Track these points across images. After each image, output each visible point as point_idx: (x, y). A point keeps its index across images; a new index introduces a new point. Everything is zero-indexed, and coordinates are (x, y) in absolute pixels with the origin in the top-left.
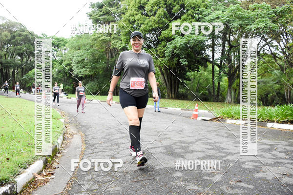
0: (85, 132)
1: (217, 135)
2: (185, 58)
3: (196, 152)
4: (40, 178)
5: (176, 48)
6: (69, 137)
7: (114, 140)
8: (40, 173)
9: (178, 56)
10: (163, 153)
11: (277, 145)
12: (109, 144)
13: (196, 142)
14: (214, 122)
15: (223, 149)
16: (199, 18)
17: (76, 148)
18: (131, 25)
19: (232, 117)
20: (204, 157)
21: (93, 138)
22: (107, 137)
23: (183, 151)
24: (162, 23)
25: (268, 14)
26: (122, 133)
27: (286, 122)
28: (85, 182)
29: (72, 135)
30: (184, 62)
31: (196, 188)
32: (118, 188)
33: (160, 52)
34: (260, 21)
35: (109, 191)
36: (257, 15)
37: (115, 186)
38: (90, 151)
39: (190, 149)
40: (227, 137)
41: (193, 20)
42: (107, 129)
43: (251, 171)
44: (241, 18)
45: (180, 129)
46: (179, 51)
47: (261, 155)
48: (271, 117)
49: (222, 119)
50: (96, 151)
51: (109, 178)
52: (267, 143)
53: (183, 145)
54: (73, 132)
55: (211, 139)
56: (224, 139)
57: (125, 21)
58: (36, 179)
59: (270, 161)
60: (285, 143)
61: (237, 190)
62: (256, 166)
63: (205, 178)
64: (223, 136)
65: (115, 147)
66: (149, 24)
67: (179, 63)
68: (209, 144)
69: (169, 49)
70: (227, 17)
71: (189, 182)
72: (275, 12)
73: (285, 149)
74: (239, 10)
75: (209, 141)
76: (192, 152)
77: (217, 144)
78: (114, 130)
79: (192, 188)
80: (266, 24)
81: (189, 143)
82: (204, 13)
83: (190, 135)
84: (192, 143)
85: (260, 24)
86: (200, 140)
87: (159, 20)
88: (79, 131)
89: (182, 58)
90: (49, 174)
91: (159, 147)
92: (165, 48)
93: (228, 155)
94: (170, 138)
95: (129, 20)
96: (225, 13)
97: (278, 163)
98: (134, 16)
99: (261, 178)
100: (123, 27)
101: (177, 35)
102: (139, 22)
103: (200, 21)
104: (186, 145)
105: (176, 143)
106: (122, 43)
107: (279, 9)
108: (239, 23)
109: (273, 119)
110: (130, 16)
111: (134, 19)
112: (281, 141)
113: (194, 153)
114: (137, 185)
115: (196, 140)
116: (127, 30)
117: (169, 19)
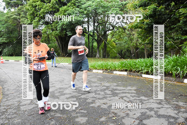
0: (2, 86)
2: (70, 31)
3: (67, 94)
5: (64, 24)
9: (65, 29)
11: (111, 86)
12: (18, 93)
15: (81, 91)
16: (78, 6)
18: (34, 9)
20: (70, 97)
21: (8, 90)
22: (17, 89)
23: (60, 94)
24: (54, 8)
25: (119, 5)
27: (123, 71)
30: (69, 34)
31: (59, 115)
33: (54, 27)
34: (114, 10)
35: (14, 123)
37: (18, 120)
39: (64, 93)
41: (75, 7)
42: (18, 83)
43: (89, 103)
44: (103, 7)
45: (63, 79)
46: (66, 27)
48: (115, 68)
50: (9, 99)
51: (15, 115)
53: (61, 90)
55: (77, 85)
57: (29, 5)
59: (101, 97)
62: (93, 100)
66: (46, 9)
67: (66, 35)
69: (60, 25)
70: (95, 6)
72: (122, 4)
73: (113, 88)
77: (79, 89)
80: (117, 12)
81: (64, 89)
82: (81, 2)
84: (66, 88)
87: (52, 6)
89: (68, 31)
92: (57, 25)
94: (55, 86)
95: (32, 5)
96: (94, 3)
97: (105, 97)
98: (35, 2)
99: (92, 107)
100: (28, 9)
102: (39, 7)
103: (79, 8)
104: (63, 90)
105: (57, 89)
106: (28, 21)
107: (124, 3)
108: (102, 10)
109: (117, 69)
110: (33, 2)
111: (36, 5)
112: (114, 84)
113: (66, 95)
114: (30, 117)
115: (69, 86)
116: (31, 12)
117: (59, 5)
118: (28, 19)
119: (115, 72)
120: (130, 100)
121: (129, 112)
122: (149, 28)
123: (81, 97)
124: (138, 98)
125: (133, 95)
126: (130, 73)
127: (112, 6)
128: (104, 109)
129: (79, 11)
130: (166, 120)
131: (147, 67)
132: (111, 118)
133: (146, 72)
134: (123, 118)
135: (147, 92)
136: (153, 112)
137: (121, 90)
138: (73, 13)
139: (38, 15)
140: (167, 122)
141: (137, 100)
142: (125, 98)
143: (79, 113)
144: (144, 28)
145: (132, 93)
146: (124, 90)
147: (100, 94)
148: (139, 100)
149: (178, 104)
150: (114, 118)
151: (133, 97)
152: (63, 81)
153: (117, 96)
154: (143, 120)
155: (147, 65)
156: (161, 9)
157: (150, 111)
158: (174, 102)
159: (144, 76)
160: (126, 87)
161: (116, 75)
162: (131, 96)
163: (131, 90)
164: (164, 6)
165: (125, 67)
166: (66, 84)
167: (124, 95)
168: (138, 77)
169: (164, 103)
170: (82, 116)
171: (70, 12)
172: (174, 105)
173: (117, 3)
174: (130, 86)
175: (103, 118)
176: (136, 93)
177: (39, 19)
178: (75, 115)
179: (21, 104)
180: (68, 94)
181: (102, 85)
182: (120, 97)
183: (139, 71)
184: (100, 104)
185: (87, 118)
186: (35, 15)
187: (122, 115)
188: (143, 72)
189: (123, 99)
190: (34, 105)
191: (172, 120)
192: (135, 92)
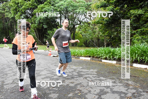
1: (55, 65)
2: (46, 24)
5: (41, 19)
7: (5, 72)
9: (42, 23)
11: (77, 69)
12: (2, 74)
13: (44, 70)
15: (54, 73)
16: (53, 4)
18: (16, 5)
20: (45, 78)
22: (2, 71)
24: (34, 6)
25: (85, 5)
26: (10, 67)
27: (87, 57)
30: (45, 27)
33: (33, 21)
34: (81, 8)
41: (50, 5)
42: (2, 66)
44: (73, 6)
46: (42, 21)
48: (81, 54)
52: (74, 68)
57: (13, 2)
59: (69, 77)
60: (81, 67)
65: (5, 76)
66: (27, 6)
67: (43, 27)
68: (49, 71)
69: (38, 20)
70: (66, 5)
72: (88, 4)
73: (79, 70)
74: (71, 2)
75: (50, 69)
77: (53, 71)
78: (6, 66)
80: (83, 10)
82: (55, 2)
83: (43, 66)
84: (42, 71)
85: (81, 10)
86: (46, 69)
87: (32, 4)
89: (44, 25)
92: (36, 19)
95: (15, 2)
96: (65, 3)
100: (12, 6)
102: (21, 4)
103: (53, 6)
104: (39, 72)
106: (11, 15)
107: (89, 3)
108: (72, 8)
109: (82, 55)
111: (18, 2)
113: (41, 76)
114: (12, 94)
115: (44, 69)
116: (14, 8)
117: (38, 3)
118: (11, 13)
119: (81, 58)
120: (92, 80)
121: (91, 89)
122: (108, 24)
123: (54, 77)
124: (98, 79)
125: (94, 76)
126: (92, 59)
127: (80, 6)
128: (72, 87)
129: (53, 9)
130: (118, 95)
131: (106, 54)
132: (77, 94)
133: (105, 58)
134: (86, 94)
135: (105, 74)
136: (109, 89)
137: (85, 72)
138: (49, 10)
139: (20, 11)
140: (119, 97)
141: (97, 80)
142: (88, 78)
143: (52, 90)
144: (104, 24)
145: (94, 74)
146: (88, 72)
148: (99, 80)
149: (128, 83)
150: (79, 94)
151: (94, 77)
152: (40, 64)
153: (82, 76)
154: (102, 96)
155: (105, 52)
156: (117, 10)
157: (107, 88)
158: (125, 82)
159: (103, 61)
160: (90, 69)
161: (82, 60)
162: (93, 77)
163: (93, 72)
164: (119, 8)
165: (89, 53)
166: (42, 67)
167: (87, 76)
168: (99, 62)
169: (118, 82)
170: (54, 93)
171: (46, 9)
172: (125, 83)
173: (83, 4)
174: (92, 68)
175: (71, 94)
176: (97, 75)
177: (21, 14)
178: (49, 92)
179: (5, 83)
180: (44, 75)
181: (71, 68)
182: (84, 77)
183: (99, 57)
184: (69, 83)
185: (58, 95)
186: (17, 11)
187: (86, 91)
188: (103, 58)
189: (87, 79)
190: (15, 84)
191: (123, 95)
192: (96, 73)
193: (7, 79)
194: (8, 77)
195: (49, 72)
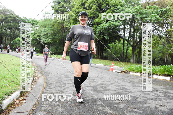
0: (46, 76)
1: (124, 81)
2: (107, 35)
3: (111, 90)
4: (17, 101)
5: (102, 29)
6: (37, 79)
8: (18, 99)
9: (104, 34)
10: (91, 90)
11: (158, 88)
12: (60, 83)
13: (111, 84)
14: (123, 74)
15: (127, 89)
16: (117, 12)
17: (40, 85)
18: (76, 14)
19: (133, 71)
20: (115, 93)
21: (51, 80)
22: (59, 80)
23: (103, 89)
24: (95, 14)
25: (157, 12)
26: (68, 78)
27: (165, 75)
28: (44, 105)
29: (38, 77)
30: (107, 38)
31: (109, 111)
32: (63, 109)
34: (152, 16)
35: (58, 111)
36: (151, 12)
37: (61, 108)
38: (49, 87)
39: (107, 88)
40: (129, 82)
41: (113, 13)
42: (59, 75)
43: (142, 103)
44: (141, 13)
45: (102, 76)
46: (104, 31)
47: (149, 94)
49: (128, 72)
50: (52, 87)
51: (59, 103)
53: (103, 86)
54: (39, 75)
55: (120, 84)
56: (128, 83)
57: (73, 12)
58: (15, 102)
59: (153, 97)
60: (163, 87)
61: (133, 113)
62: (145, 100)
63: (115, 105)
64: (127, 82)
65: (63, 86)
67: (104, 38)
68: (119, 86)
69: (98, 30)
70: (133, 12)
71: (105, 107)
72: (161, 11)
73: (162, 91)
74: (140, 8)
76: (108, 90)
77: (123, 87)
78: (63, 75)
79: (106, 111)
80: (156, 18)
81: (107, 85)
82: (120, 9)
83: (108, 80)
84: (109, 85)
85: (152, 17)
86: (113, 83)
87: (93, 12)
88: (43, 76)
89: (106, 35)
90: (23, 99)
91: (89, 87)
92: (96, 29)
93: (129, 93)
94: (96, 82)
96: (132, 10)
99: (147, 107)
100: (72, 15)
101: (103, 22)
104: (105, 86)
105: (99, 84)
106: (71, 25)
107: (164, 9)
108: (140, 16)
110: (76, 9)
111: (79, 11)
112: (161, 86)
113: (109, 91)
114: (75, 108)
116: (74, 17)
117: (99, 12)
118: (71, 23)
119: (155, 77)
147: (150, 95)
152: (103, 78)
161: (157, 79)
180: (113, 90)
186: (77, 20)
193: (66, 89)
194: (66, 87)
195: (120, 88)
